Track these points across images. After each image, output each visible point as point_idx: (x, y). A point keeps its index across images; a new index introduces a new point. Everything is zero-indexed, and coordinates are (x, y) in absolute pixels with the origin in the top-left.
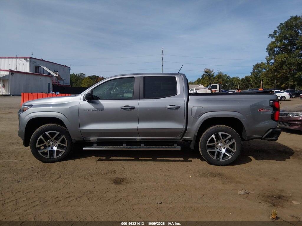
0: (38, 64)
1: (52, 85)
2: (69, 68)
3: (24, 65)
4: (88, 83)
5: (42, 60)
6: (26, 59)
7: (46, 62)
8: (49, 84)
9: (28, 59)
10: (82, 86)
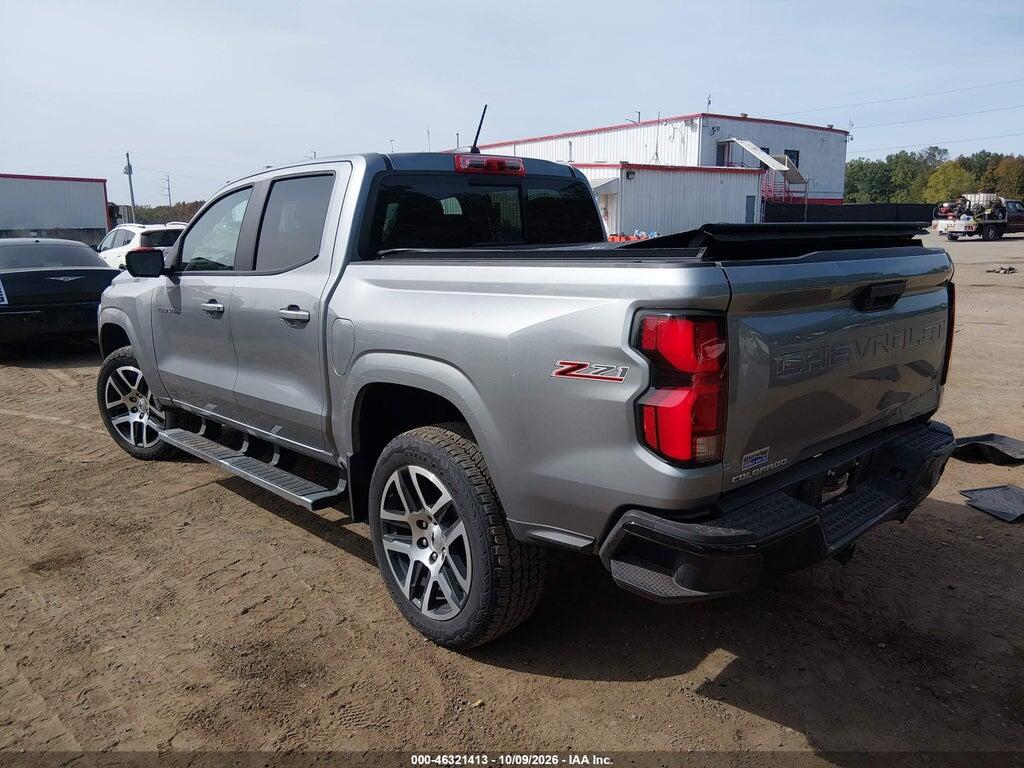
0: (726, 132)
1: (763, 201)
2: (846, 133)
3: (683, 141)
4: (952, 186)
5: (744, 118)
6: (689, 120)
7: (757, 124)
8: (750, 199)
9: (697, 121)
10: (928, 196)
